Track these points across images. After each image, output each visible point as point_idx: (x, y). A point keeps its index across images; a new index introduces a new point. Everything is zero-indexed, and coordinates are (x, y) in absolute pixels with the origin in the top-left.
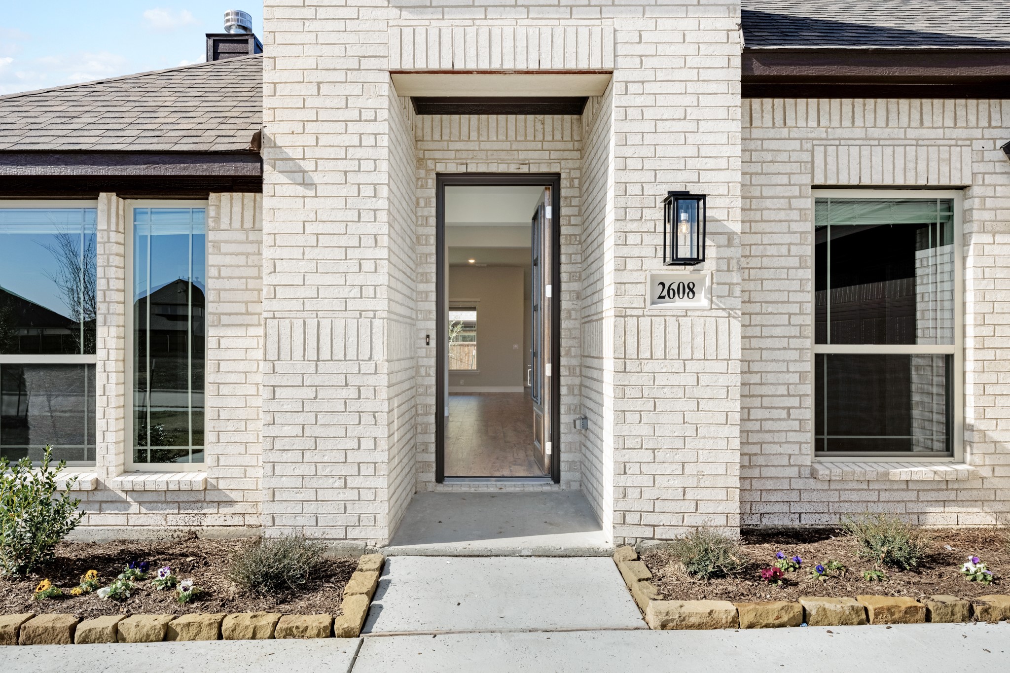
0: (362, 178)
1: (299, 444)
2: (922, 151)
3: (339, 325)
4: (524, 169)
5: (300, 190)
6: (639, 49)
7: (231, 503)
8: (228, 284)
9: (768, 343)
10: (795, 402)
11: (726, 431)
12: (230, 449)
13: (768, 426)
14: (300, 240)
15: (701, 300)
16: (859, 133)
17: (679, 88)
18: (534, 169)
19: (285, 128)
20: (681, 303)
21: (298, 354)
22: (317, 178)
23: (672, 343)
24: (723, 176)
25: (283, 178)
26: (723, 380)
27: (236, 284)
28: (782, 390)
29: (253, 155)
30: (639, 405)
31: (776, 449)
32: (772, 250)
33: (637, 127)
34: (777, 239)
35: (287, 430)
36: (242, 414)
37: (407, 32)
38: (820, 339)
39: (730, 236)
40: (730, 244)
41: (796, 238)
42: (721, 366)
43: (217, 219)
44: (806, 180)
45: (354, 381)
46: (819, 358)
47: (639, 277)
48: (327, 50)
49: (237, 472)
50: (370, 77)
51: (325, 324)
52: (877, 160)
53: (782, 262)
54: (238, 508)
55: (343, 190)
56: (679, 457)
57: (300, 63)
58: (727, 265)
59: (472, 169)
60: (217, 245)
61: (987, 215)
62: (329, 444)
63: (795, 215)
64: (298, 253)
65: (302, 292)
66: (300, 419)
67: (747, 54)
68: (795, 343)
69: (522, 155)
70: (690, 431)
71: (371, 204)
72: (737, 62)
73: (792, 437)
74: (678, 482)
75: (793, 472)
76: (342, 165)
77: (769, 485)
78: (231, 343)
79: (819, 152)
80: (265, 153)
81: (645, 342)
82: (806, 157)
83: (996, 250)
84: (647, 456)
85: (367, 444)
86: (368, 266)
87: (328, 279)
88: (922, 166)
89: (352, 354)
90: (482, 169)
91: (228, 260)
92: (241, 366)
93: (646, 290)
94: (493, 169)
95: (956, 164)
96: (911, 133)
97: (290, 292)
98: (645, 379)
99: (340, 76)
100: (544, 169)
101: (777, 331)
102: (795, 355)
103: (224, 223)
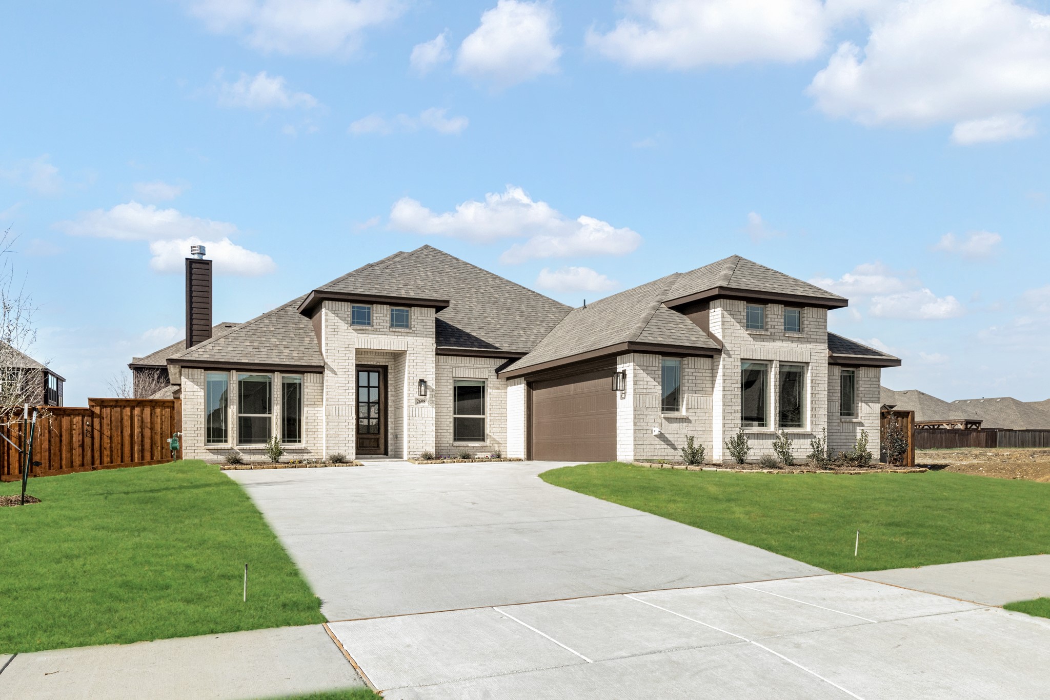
0: (349, 373)
1: (334, 436)
2: (477, 370)
3: (344, 408)
4: (378, 364)
5: (334, 375)
6: (413, 346)
7: (311, 452)
8: (309, 397)
9: (442, 414)
10: (449, 428)
11: (432, 433)
12: (311, 439)
13: (442, 434)
14: (334, 387)
15: (426, 404)
16: (463, 365)
17: (421, 355)
18: (381, 364)
19: (330, 360)
20: (422, 404)
21: (334, 415)
22: (338, 373)
23: (420, 413)
24: (431, 376)
25: (330, 373)
26: (431, 422)
27: (312, 397)
28: (446, 425)
29: (323, 367)
30: (413, 427)
31: (444, 439)
32: (443, 392)
33: (412, 364)
34: (445, 389)
35: (331, 432)
36: (313, 430)
37: (360, 339)
38: (455, 413)
39: (433, 389)
40: (433, 391)
41: (449, 389)
42: (431, 419)
43: (307, 380)
44: (451, 376)
45: (347, 421)
46: (455, 418)
47: (413, 398)
48: (340, 343)
49: (313, 445)
50: (351, 349)
51: (340, 407)
52: (467, 372)
53: (446, 395)
54: (312, 454)
55: (345, 376)
56: (422, 439)
57: (334, 345)
58: (432, 396)
59: (363, 363)
60: (307, 387)
61: (491, 385)
62: (341, 436)
63: (448, 384)
64: (333, 390)
65: (335, 400)
66: (334, 430)
67: (437, 349)
68: (448, 414)
69: (377, 360)
70: (424, 433)
71: (351, 379)
72: (435, 350)
73: (448, 437)
74: (421, 445)
75: (448, 445)
76: (344, 370)
77: (443, 448)
78: (311, 412)
79: (454, 369)
80: (325, 367)
81: (414, 413)
82: (451, 370)
83: (493, 393)
84: (415, 439)
85: (350, 436)
86: (351, 394)
87: (341, 397)
88: (477, 374)
89: (347, 415)
90: (366, 363)
91: (310, 391)
92: (313, 418)
93: (414, 401)
94: (369, 363)
95: (484, 373)
96: (475, 366)
97: (331, 400)
98: (414, 422)
99: (343, 349)
100: (384, 364)
101: (444, 411)
102: (448, 417)
103: (309, 381)
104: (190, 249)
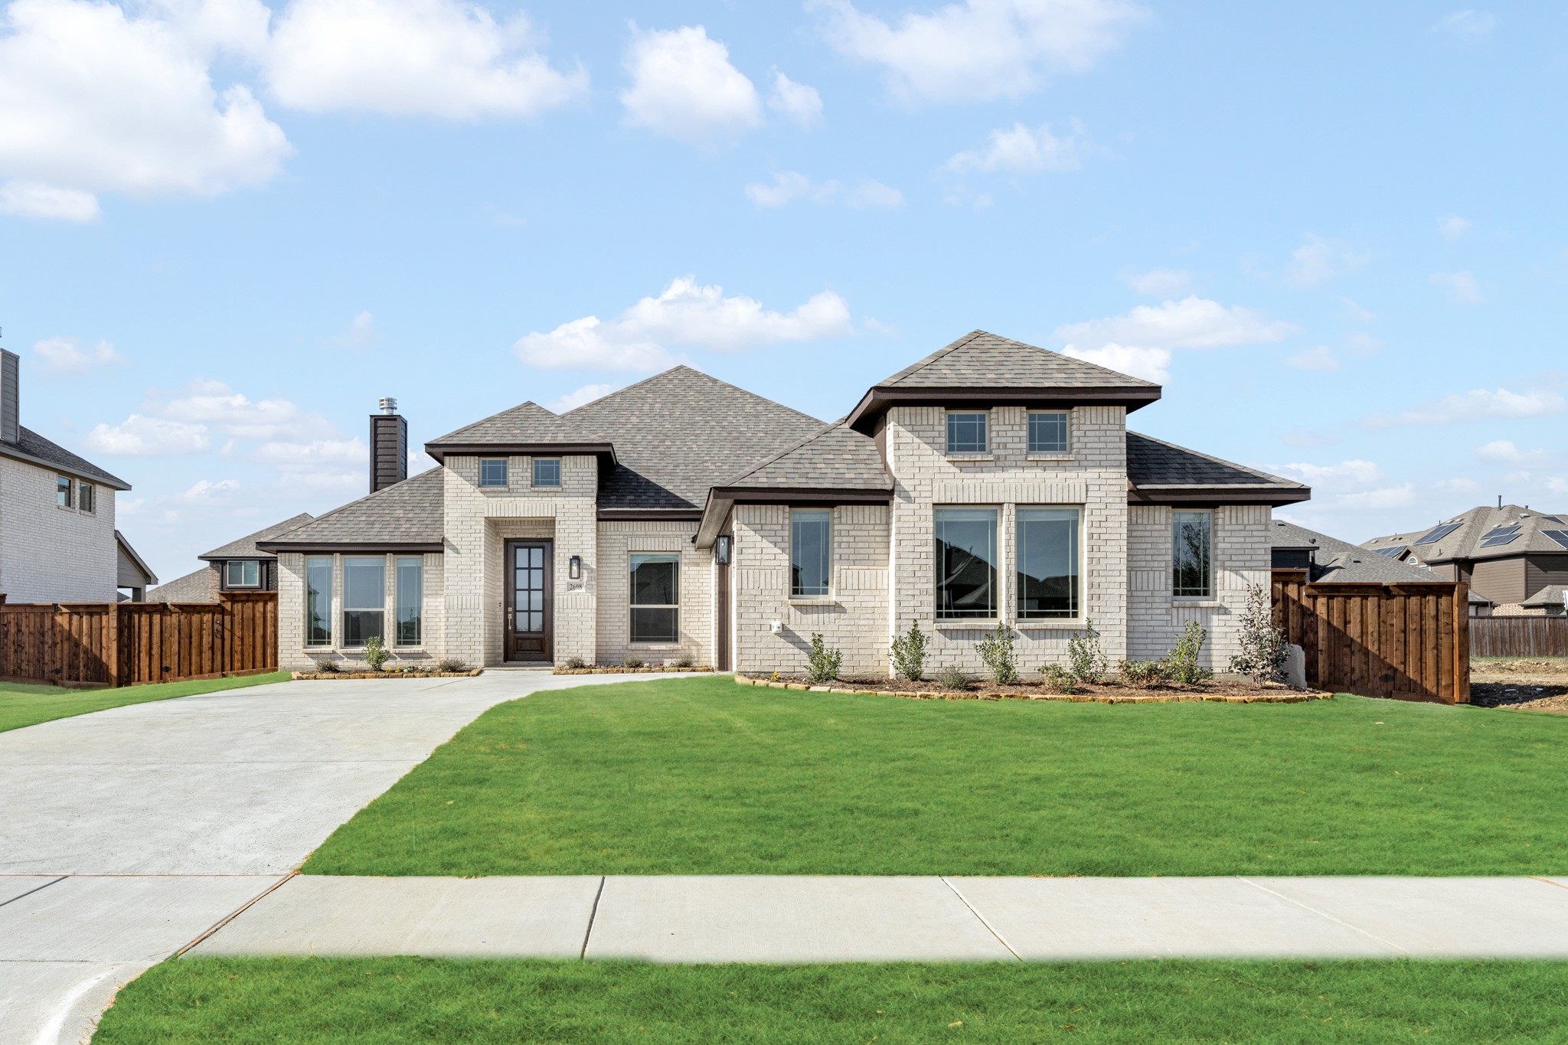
0: (476, 551)
1: (456, 635)
2: (665, 539)
3: (469, 598)
4: (539, 537)
5: (456, 555)
6: (563, 510)
7: (431, 658)
8: (430, 584)
9: (612, 604)
10: (621, 624)
11: (591, 631)
12: (431, 640)
13: (612, 632)
14: (456, 571)
15: (583, 590)
16: (643, 533)
17: (576, 523)
18: (543, 537)
19: (451, 535)
20: (577, 591)
21: (455, 607)
22: (461, 551)
23: (574, 604)
24: (590, 551)
25: (451, 551)
26: (590, 615)
27: (432, 584)
28: (617, 620)
29: (442, 544)
30: (563, 623)
31: (615, 640)
32: (614, 573)
33: (563, 535)
34: (615, 569)
35: (452, 631)
36: (435, 628)
37: (490, 505)
38: (632, 603)
39: (592, 569)
40: (592, 572)
41: (621, 569)
42: (589, 611)
43: (427, 562)
44: (625, 549)
45: (473, 615)
46: (632, 610)
47: (563, 583)
48: (464, 511)
49: (433, 647)
50: (478, 519)
51: (464, 597)
52: (649, 542)
53: (617, 577)
54: (434, 659)
55: (470, 555)
56: (576, 639)
57: (456, 515)
58: (590, 578)
59: (518, 536)
60: (426, 571)
61: (687, 561)
62: (465, 635)
63: (621, 561)
64: (455, 575)
65: (456, 587)
66: (456, 627)
67: (598, 513)
68: (621, 604)
69: (538, 531)
70: (579, 631)
71: (478, 559)
72: (594, 514)
73: (621, 636)
74: (575, 648)
75: (621, 648)
76: (469, 547)
77: (612, 652)
78: (432, 604)
79: (629, 539)
80: (445, 544)
81: (565, 603)
82: (625, 541)
83: (690, 572)
84: (566, 639)
85: (478, 635)
86: (478, 579)
87: (465, 583)
88: (664, 544)
89: (472, 607)
90: (522, 536)
91: (430, 576)
92: (435, 612)
93: (565, 587)
94: (526, 536)
95: (676, 543)
96: (661, 533)
97: (452, 587)
98: (565, 615)
99: (469, 519)
100: (547, 536)
101: (615, 600)
102: (621, 608)
103: (429, 563)
104: (378, 403)
